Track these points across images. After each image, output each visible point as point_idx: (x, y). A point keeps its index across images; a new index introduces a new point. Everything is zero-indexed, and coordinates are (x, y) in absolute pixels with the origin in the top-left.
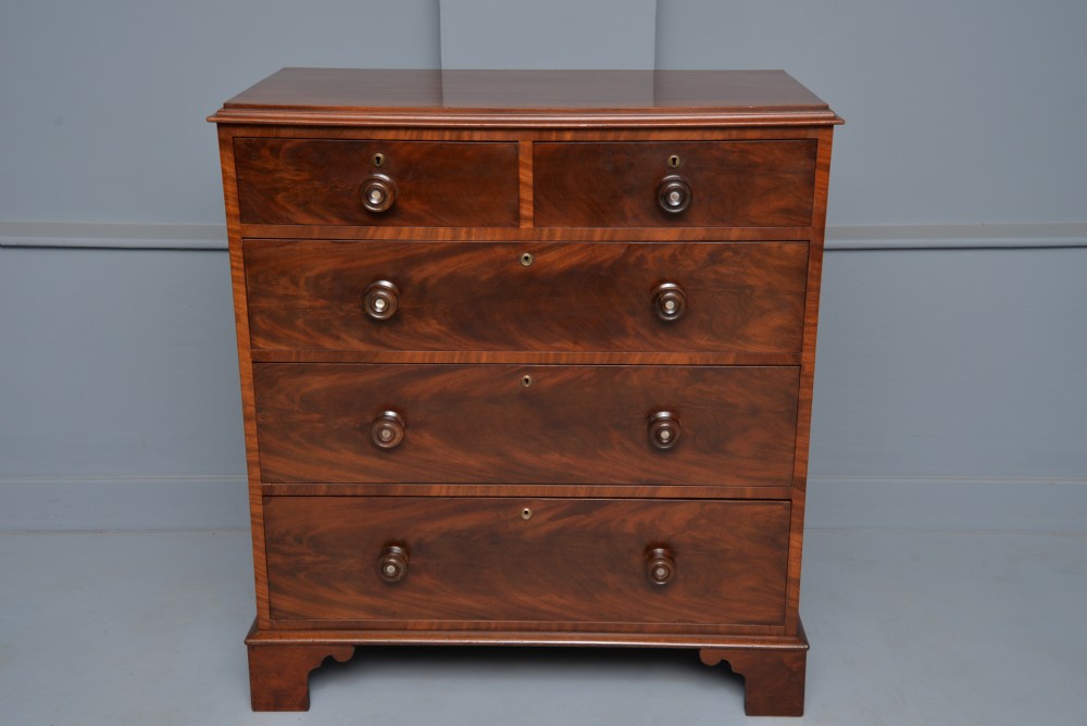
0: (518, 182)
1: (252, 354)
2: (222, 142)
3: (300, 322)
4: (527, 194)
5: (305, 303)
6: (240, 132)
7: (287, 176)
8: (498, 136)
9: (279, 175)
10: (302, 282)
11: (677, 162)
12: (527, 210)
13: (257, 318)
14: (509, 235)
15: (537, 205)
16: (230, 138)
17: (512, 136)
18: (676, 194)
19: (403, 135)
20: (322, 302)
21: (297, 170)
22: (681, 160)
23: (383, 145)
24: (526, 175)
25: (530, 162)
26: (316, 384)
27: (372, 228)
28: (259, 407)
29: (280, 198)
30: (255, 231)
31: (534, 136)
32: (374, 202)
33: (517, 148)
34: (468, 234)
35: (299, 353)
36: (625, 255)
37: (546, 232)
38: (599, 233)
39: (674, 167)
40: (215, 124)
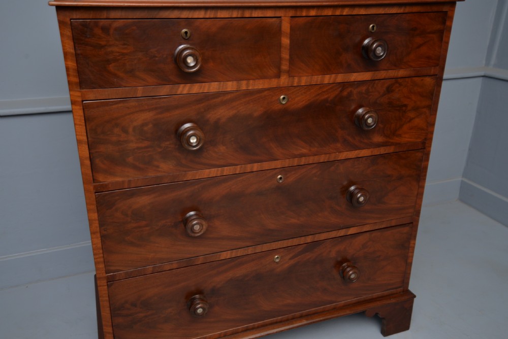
0: (280, 45)
1: (95, 187)
2: (61, 24)
3: (130, 159)
4: (285, 55)
5: (133, 145)
6: (76, 15)
7: (115, 49)
8: (269, 13)
9: (109, 49)
10: (131, 130)
11: (375, 28)
12: (285, 66)
13: (97, 161)
14: (274, 83)
15: (291, 61)
16: (68, 20)
17: (279, 13)
18: (380, 48)
20: (146, 144)
21: (124, 44)
22: (377, 27)
24: (286, 41)
25: (288, 31)
26: (143, 201)
27: (182, 86)
28: (102, 224)
29: (112, 67)
30: (93, 95)
31: (291, 13)
33: (281, 22)
34: (248, 85)
35: (130, 181)
36: (341, 91)
37: (296, 79)
38: (327, 79)
39: (373, 31)
40: (54, 8)
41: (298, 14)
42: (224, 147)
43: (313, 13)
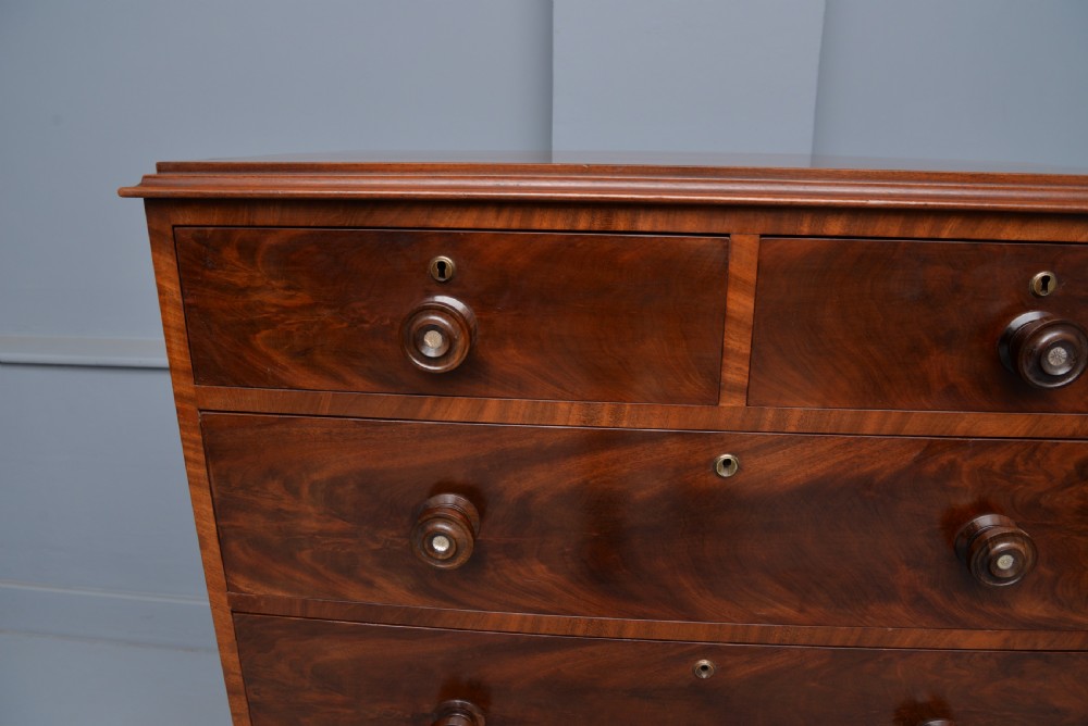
0: (723, 315)
1: (230, 599)
2: (155, 235)
3: (305, 556)
4: (738, 341)
5: (310, 525)
6: (186, 217)
7: (269, 297)
8: (690, 223)
9: (256, 297)
10: (305, 490)
11: (1052, 285)
12: (735, 373)
13: (233, 545)
14: (699, 417)
15: (756, 360)
16: (167, 228)
17: (719, 224)
18: (1061, 352)
19: (491, 220)
20: (338, 525)
21: (288, 288)
22: (1059, 282)
23: (453, 240)
24: (741, 304)
25: (752, 276)
26: (336, 652)
27: (430, 399)
28: (249, 676)
29: (260, 339)
30: (220, 398)
31: (764, 224)
32: (431, 353)
33: (727, 247)
34: (616, 414)
35: (305, 603)
36: (918, 461)
37: (770, 414)
38: (874, 420)
39: (1042, 294)
40: (141, 201)
41: (787, 228)
42: (543, 567)
43: (835, 227)
